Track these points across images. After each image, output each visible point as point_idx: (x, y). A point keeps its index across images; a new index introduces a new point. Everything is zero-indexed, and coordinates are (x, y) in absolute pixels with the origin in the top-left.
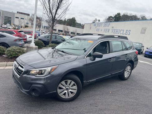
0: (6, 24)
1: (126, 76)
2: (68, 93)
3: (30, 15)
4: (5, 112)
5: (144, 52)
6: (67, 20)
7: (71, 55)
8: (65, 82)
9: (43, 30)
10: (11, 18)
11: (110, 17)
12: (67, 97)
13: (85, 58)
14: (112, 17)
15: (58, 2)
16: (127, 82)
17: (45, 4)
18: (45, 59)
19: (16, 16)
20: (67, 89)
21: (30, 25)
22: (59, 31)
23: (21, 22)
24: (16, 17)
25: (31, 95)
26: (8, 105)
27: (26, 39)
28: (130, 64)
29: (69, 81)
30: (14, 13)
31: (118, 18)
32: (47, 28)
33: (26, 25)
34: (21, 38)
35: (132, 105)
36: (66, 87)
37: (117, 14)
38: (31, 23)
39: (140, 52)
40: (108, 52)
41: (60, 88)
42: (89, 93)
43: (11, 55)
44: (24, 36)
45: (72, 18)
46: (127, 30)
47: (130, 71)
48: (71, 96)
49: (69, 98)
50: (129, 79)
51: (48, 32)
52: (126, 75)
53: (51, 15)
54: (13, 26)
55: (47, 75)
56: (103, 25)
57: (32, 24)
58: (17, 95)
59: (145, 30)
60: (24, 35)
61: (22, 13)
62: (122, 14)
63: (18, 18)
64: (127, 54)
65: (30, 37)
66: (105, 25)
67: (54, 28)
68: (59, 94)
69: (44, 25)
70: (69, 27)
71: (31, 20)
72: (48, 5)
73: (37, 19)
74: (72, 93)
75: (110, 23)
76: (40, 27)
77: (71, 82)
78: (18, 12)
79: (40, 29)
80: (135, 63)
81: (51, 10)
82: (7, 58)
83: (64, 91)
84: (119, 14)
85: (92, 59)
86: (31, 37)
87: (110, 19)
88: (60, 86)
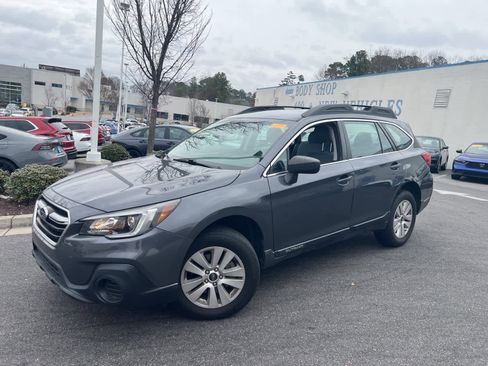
0: (5, 107)
1: (398, 235)
2: (216, 289)
3: (83, 73)
4: (14, 361)
5: (449, 166)
6: (201, 82)
7: (219, 168)
8: (206, 253)
9: (124, 118)
10: (20, 84)
11: (334, 66)
12: (213, 303)
13: (265, 175)
14: (340, 65)
15: (170, 21)
16: (403, 251)
17: (127, 28)
18: (131, 185)
19: (35, 79)
20: (213, 278)
21: (81, 104)
22: (177, 117)
23: (53, 95)
24: (37, 83)
25: (97, 301)
26: (22, 340)
27: (72, 144)
28: (408, 193)
29: (218, 251)
30: (30, 70)
31: (360, 66)
32: (139, 110)
33: (70, 105)
34: (56, 141)
35: (425, 316)
36: (208, 271)
37: (355, 54)
38: (84, 98)
39: (436, 165)
40: (335, 158)
41: (191, 276)
42: (283, 290)
43: (26, 192)
44: (66, 134)
45: (217, 76)
46: (390, 101)
47: (410, 217)
48: (228, 299)
49: (220, 306)
50: (408, 244)
51: (141, 121)
52: (399, 232)
53: (148, 63)
54: (28, 109)
55: (146, 232)
56: (314, 90)
57: (90, 101)
58: (52, 311)
59: (448, 97)
60: (66, 131)
61: (54, 69)
62: (370, 55)
63: (43, 84)
64: (395, 163)
65: (82, 140)
66: (321, 91)
67: (161, 109)
68: (188, 296)
69: (126, 102)
70: (207, 104)
71: (86, 87)
72: (138, 32)
73: (102, 83)
74: (229, 288)
75: (337, 82)
76: (116, 110)
77: (224, 253)
78: (41, 67)
79: (115, 115)
80: (423, 192)
81: (148, 45)
82: (11, 202)
83: (202, 284)
84: (362, 54)
85: (287, 179)
86: (88, 139)
87: (334, 71)
88: (190, 267)
